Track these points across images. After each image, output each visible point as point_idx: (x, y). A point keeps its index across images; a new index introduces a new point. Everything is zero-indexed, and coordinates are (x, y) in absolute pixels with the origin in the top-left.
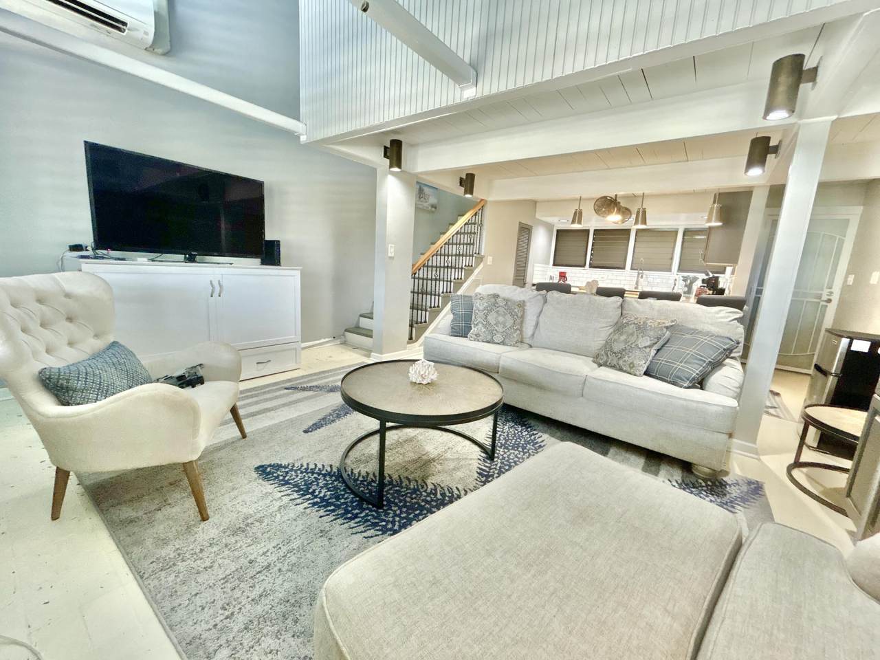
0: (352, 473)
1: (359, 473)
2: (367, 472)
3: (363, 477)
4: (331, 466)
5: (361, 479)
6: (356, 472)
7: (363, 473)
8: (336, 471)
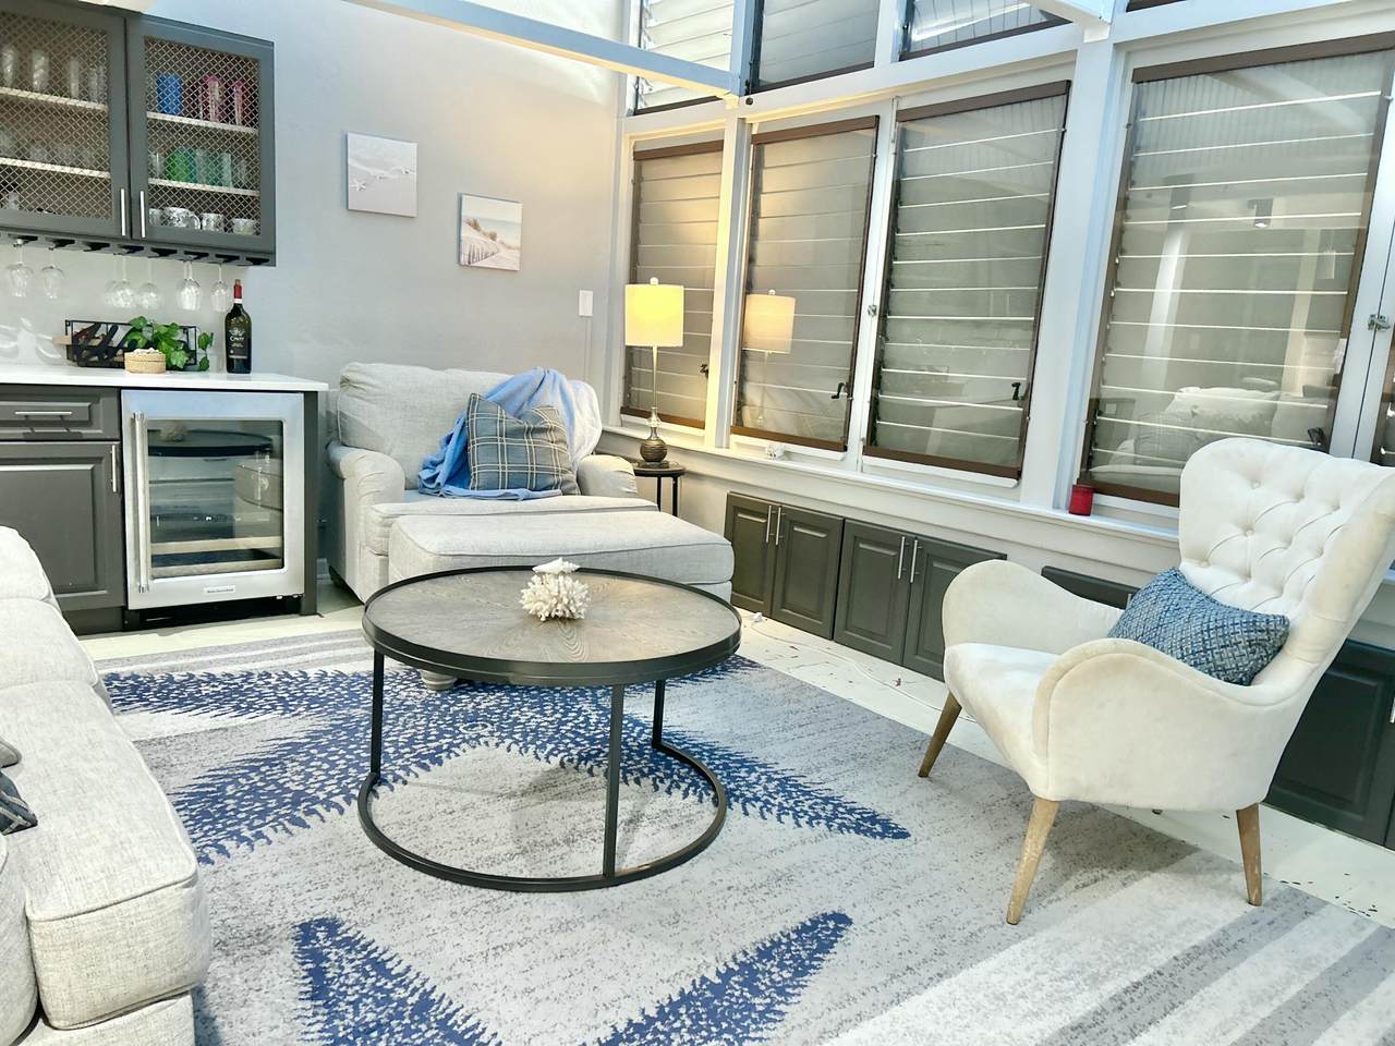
0: (701, 797)
1: (686, 795)
2: (670, 794)
3: (679, 787)
4: (746, 814)
5: (684, 786)
6: (692, 798)
7: (677, 794)
8: (735, 804)
